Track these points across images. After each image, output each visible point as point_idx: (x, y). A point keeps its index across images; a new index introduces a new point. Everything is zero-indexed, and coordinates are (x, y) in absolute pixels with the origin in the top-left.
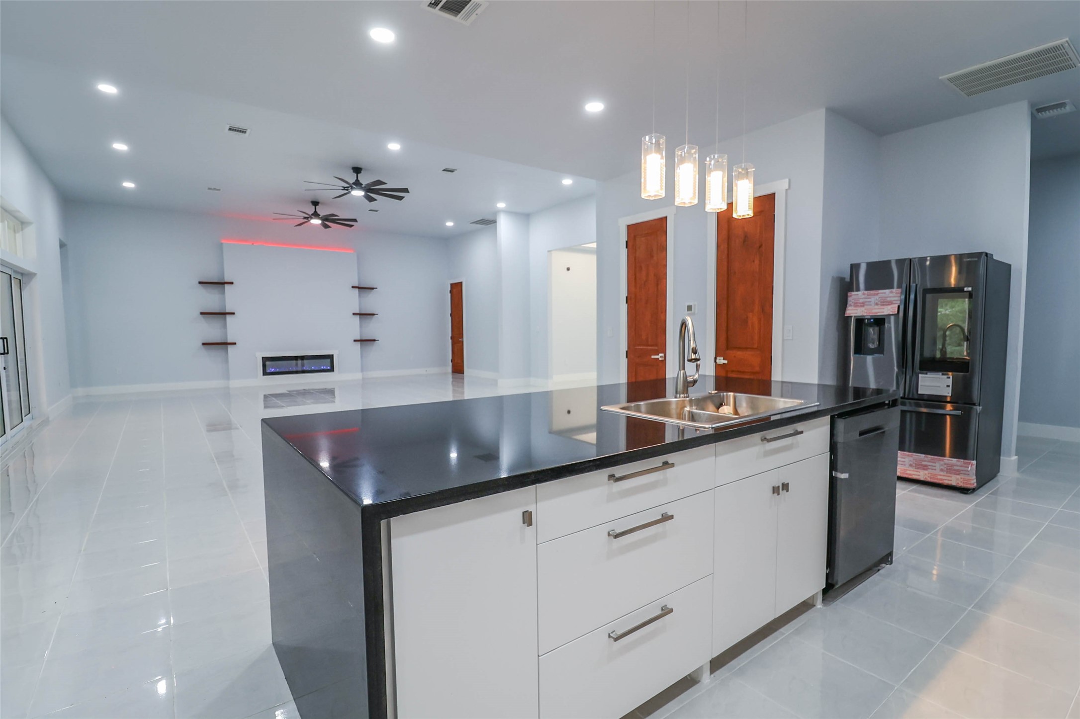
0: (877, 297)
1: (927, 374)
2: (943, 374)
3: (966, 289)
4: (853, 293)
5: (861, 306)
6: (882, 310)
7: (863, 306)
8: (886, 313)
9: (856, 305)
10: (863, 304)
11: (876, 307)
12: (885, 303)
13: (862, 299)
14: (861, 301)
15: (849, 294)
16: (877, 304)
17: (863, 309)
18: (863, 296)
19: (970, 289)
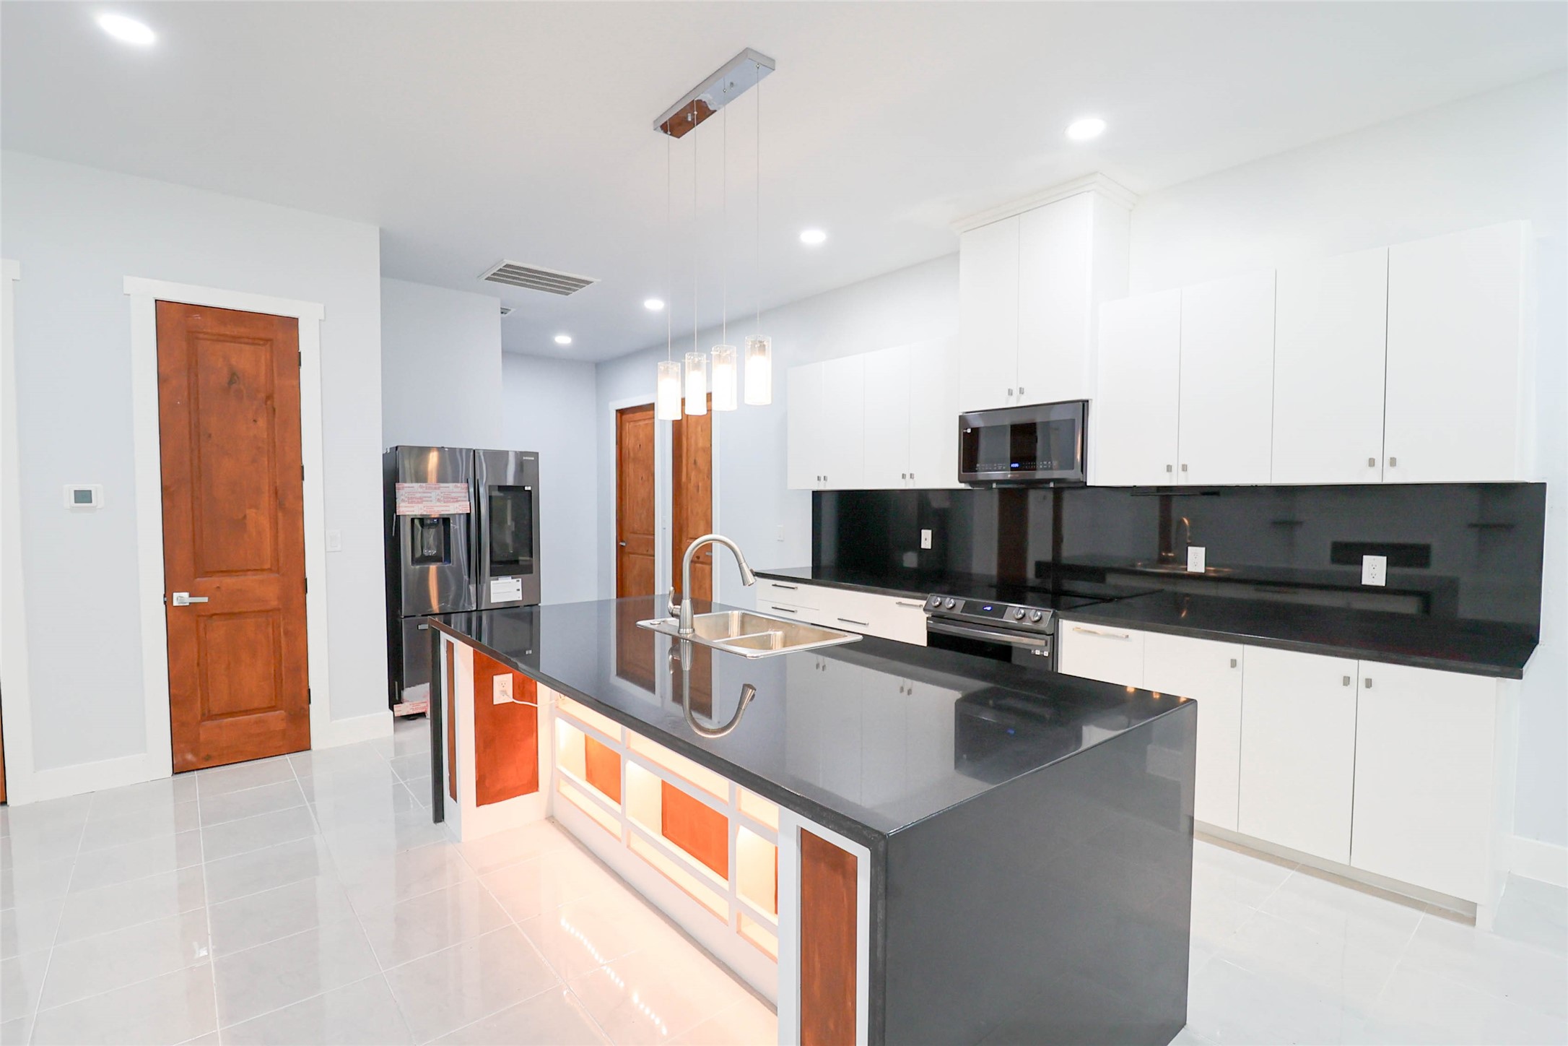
0: (438, 492)
1: (497, 580)
2: (512, 578)
3: (526, 488)
4: (406, 485)
5: (418, 503)
6: (447, 508)
7: (421, 502)
8: (452, 512)
9: (412, 500)
10: (421, 500)
11: (438, 504)
12: (448, 499)
13: (420, 493)
14: (418, 495)
15: (397, 485)
16: (439, 500)
17: (421, 506)
18: (420, 490)
19: (529, 488)
